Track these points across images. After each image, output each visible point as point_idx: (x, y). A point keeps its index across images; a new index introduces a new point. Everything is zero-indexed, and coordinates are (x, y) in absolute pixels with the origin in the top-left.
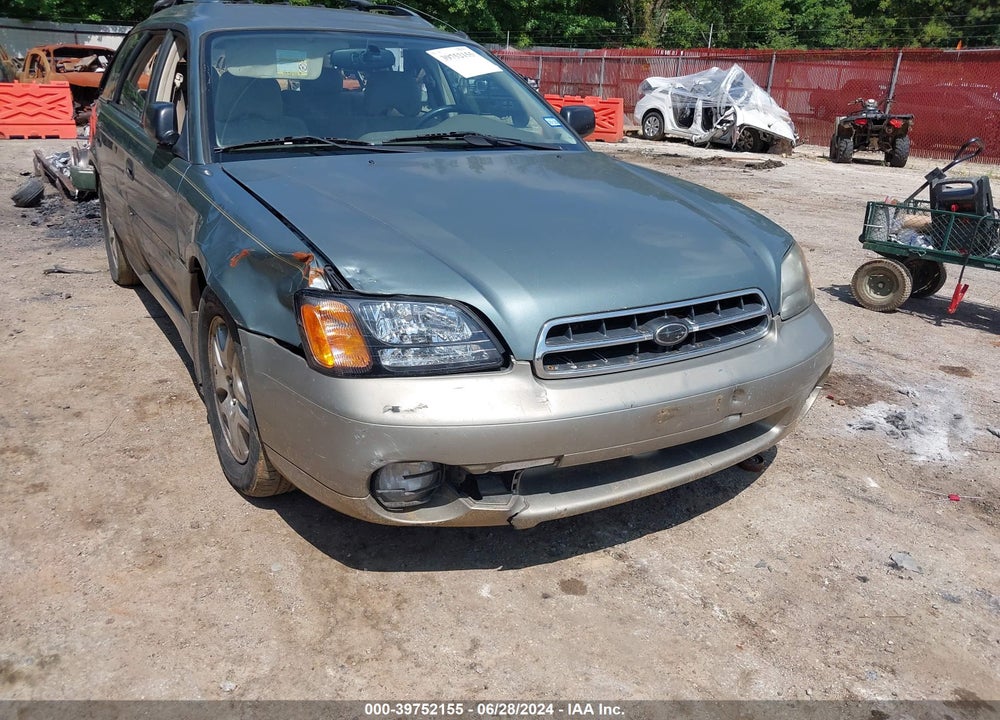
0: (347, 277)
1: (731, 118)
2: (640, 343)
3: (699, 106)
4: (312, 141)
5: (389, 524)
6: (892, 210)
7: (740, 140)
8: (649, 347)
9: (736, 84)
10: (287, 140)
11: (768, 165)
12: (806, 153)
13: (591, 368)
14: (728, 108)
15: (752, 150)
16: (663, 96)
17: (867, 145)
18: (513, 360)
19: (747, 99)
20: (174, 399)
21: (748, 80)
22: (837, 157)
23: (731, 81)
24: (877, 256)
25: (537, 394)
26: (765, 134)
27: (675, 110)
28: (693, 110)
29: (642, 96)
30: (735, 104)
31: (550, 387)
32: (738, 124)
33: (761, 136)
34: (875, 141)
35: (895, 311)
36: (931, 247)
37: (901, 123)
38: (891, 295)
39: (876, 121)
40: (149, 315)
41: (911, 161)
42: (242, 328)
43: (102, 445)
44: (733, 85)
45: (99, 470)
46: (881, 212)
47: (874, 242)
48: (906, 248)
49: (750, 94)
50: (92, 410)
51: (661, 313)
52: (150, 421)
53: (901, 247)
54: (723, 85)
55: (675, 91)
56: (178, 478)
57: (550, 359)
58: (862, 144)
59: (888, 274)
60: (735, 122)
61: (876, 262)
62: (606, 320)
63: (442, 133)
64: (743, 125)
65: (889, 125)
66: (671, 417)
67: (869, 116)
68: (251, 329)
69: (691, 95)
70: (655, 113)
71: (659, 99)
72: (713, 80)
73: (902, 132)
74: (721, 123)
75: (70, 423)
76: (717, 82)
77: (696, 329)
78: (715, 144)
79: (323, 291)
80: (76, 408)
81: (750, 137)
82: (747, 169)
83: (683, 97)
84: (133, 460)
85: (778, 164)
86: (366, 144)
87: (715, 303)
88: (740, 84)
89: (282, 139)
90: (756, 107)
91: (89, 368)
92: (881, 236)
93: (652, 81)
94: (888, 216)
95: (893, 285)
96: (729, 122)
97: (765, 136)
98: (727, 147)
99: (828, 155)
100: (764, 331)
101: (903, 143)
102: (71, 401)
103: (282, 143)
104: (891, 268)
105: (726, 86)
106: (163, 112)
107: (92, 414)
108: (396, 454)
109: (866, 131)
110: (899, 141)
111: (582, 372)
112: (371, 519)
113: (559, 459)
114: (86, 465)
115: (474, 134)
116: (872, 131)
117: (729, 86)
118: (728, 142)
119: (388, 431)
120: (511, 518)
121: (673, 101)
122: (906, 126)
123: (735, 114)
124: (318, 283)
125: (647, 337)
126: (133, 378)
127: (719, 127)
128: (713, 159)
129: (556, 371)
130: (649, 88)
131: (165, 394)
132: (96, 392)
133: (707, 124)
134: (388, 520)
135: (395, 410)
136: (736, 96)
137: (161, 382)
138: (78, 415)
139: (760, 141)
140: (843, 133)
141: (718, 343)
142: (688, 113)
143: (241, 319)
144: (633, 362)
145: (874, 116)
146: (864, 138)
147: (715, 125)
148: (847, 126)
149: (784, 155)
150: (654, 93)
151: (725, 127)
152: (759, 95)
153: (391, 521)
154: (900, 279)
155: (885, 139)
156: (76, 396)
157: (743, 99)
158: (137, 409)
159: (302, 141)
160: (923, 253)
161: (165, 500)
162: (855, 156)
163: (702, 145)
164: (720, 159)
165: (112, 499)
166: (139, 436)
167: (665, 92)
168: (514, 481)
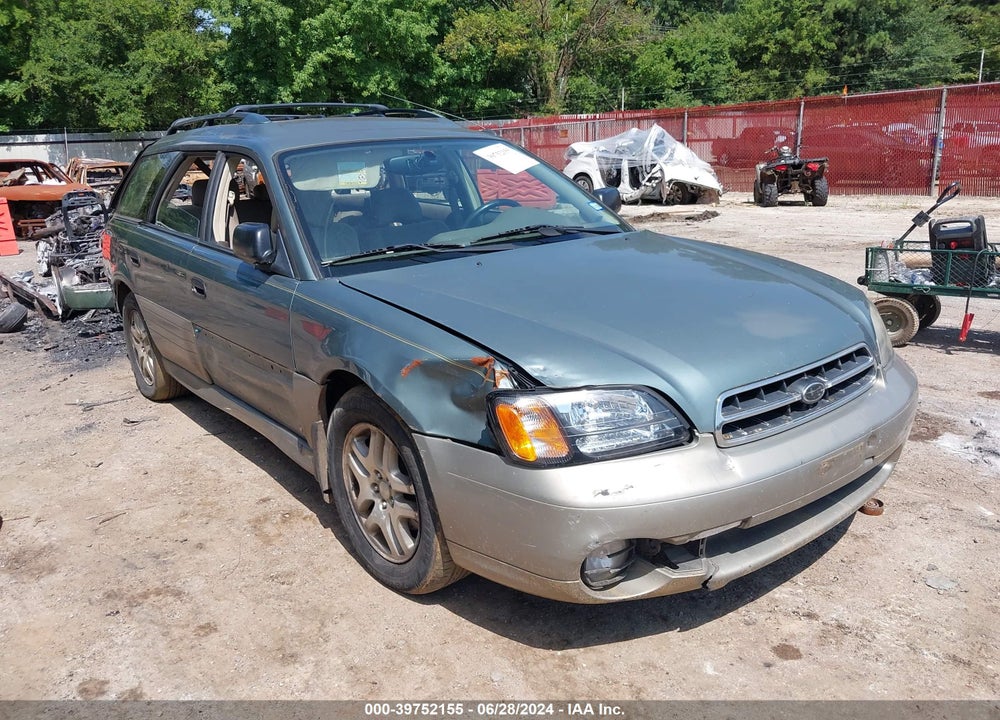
0: (535, 375)
1: (658, 175)
2: (791, 404)
3: (625, 167)
4: (411, 248)
5: (598, 602)
6: (891, 254)
7: (668, 195)
8: (799, 407)
9: (659, 142)
10: (390, 249)
11: (707, 216)
12: (731, 200)
13: (758, 432)
14: (653, 166)
15: (683, 202)
16: (589, 160)
17: (790, 188)
18: (697, 434)
19: (672, 155)
20: (287, 517)
21: (669, 139)
22: (762, 200)
23: (653, 140)
24: (882, 297)
25: (723, 462)
26: (692, 186)
27: (602, 172)
28: (619, 171)
29: (568, 162)
30: (660, 162)
31: (731, 454)
32: (667, 179)
33: (689, 188)
34: (796, 184)
35: (905, 345)
36: (933, 284)
37: (818, 166)
38: (901, 330)
39: (794, 166)
40: (206, 432)
41: (831, 199)
42: (416, 432)
43: (245, 575)
44: (656, 144)
45: (258, 602)
46: (880, 256)
47: (878, 284)
48: (911, 287)
49: (674, 150)
50: (211, 540)
51: (801, 375)
52: (276, 543)
53: (905, 286)
54: (646, 145)
55: (601, 154)
56: (343, 599)
57: (728, 428)
58: (785, 188)
59: (895, 311)
60: (662, 178)
61: (882, 301)
62: (763, 387)
63: (518, 228)
64: (671, 181)
65: (807, 169)
66: (830, 468)
67: (788, 162)
68: (428, 432)
69: (616, 156)
70: (583, 176)
71: (585, 163)
72: (635, 141)
73: (819, 174)
74: (650, 180)
75: (198, 556)
76: (639, 143)
77: (830, 385)
78: (646, 201)
79: (510, 390)
80: (195, 540)
81: (678, 190)
82: (689, 222)
83: (607, 158)
84: (285, 586)
85: (715, 214)
86: (458, 247)
87: (836, 360)
88: (662, 142)
89: (384, 249)
90: (681, 162)
91: (182, 495)
92: (883, 278)
93: (577, 146)
94: (887, 259)
95: (901, 322)
96: (656, 178)
97: (692, 188)
98: (658, 202)
99: (752, 200)
100: (873, 379)
101: (822, 184)
102: (186, 533)
103: (384, 253)
104: (898, 306)
105: (649, 145)
106: (259, 234)
107: (214, 544)
108: (610, 535)
109: (786, 176)
110: (818, 182)
111: (753, 437)
112: (582, 600)
113: (745, 521)
114: (240, 598)
115: (545, 226)
116: (792, 176)
117: (652, 146)
118: (657, 197)
119: (603, 514)
120: (706, 582)
121: (600, 164)
122: (822, 168)
123: (661, 170)
124: (505, 384)
125: (796, 398)
126: (233, 501)
127: (648, 184)
128: (653, 215)
129: (731, 439)
130: (575, 154)
131: (276, 513)
132: (205, 520)
133: (635, 182)
134: (596, 599)
135: (605, 493)
136: (660, 154)
137: (264, 500)
138: (200, 546)
139: (689, 194)
140: (766, 179)
141: (843, 396)
142: (615, 174)
143: (417, 424)
144: (788, 422)
145: (792, 162)
146: (786, 183)
147: (643, 183)
148: (769, 173)
149: (714, 204)
150: (579, 158)
151: (654, 183)
152: (681, 151)
153: (600, 599)
154: (908, 315)
155: (805, 182)
156: (186, 526)
157: (666, 156)
158: (257, 533)
159: (403, 249)
160: (926, 290)
161: (344, 624)
162: (780, 199)
163: (634, 203)
164: (659, 215)
165: (290, 631)
166: (277, 561)
167: (590, 156)
168: (701, 547)
